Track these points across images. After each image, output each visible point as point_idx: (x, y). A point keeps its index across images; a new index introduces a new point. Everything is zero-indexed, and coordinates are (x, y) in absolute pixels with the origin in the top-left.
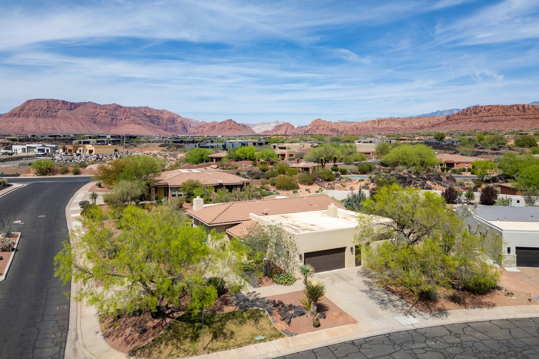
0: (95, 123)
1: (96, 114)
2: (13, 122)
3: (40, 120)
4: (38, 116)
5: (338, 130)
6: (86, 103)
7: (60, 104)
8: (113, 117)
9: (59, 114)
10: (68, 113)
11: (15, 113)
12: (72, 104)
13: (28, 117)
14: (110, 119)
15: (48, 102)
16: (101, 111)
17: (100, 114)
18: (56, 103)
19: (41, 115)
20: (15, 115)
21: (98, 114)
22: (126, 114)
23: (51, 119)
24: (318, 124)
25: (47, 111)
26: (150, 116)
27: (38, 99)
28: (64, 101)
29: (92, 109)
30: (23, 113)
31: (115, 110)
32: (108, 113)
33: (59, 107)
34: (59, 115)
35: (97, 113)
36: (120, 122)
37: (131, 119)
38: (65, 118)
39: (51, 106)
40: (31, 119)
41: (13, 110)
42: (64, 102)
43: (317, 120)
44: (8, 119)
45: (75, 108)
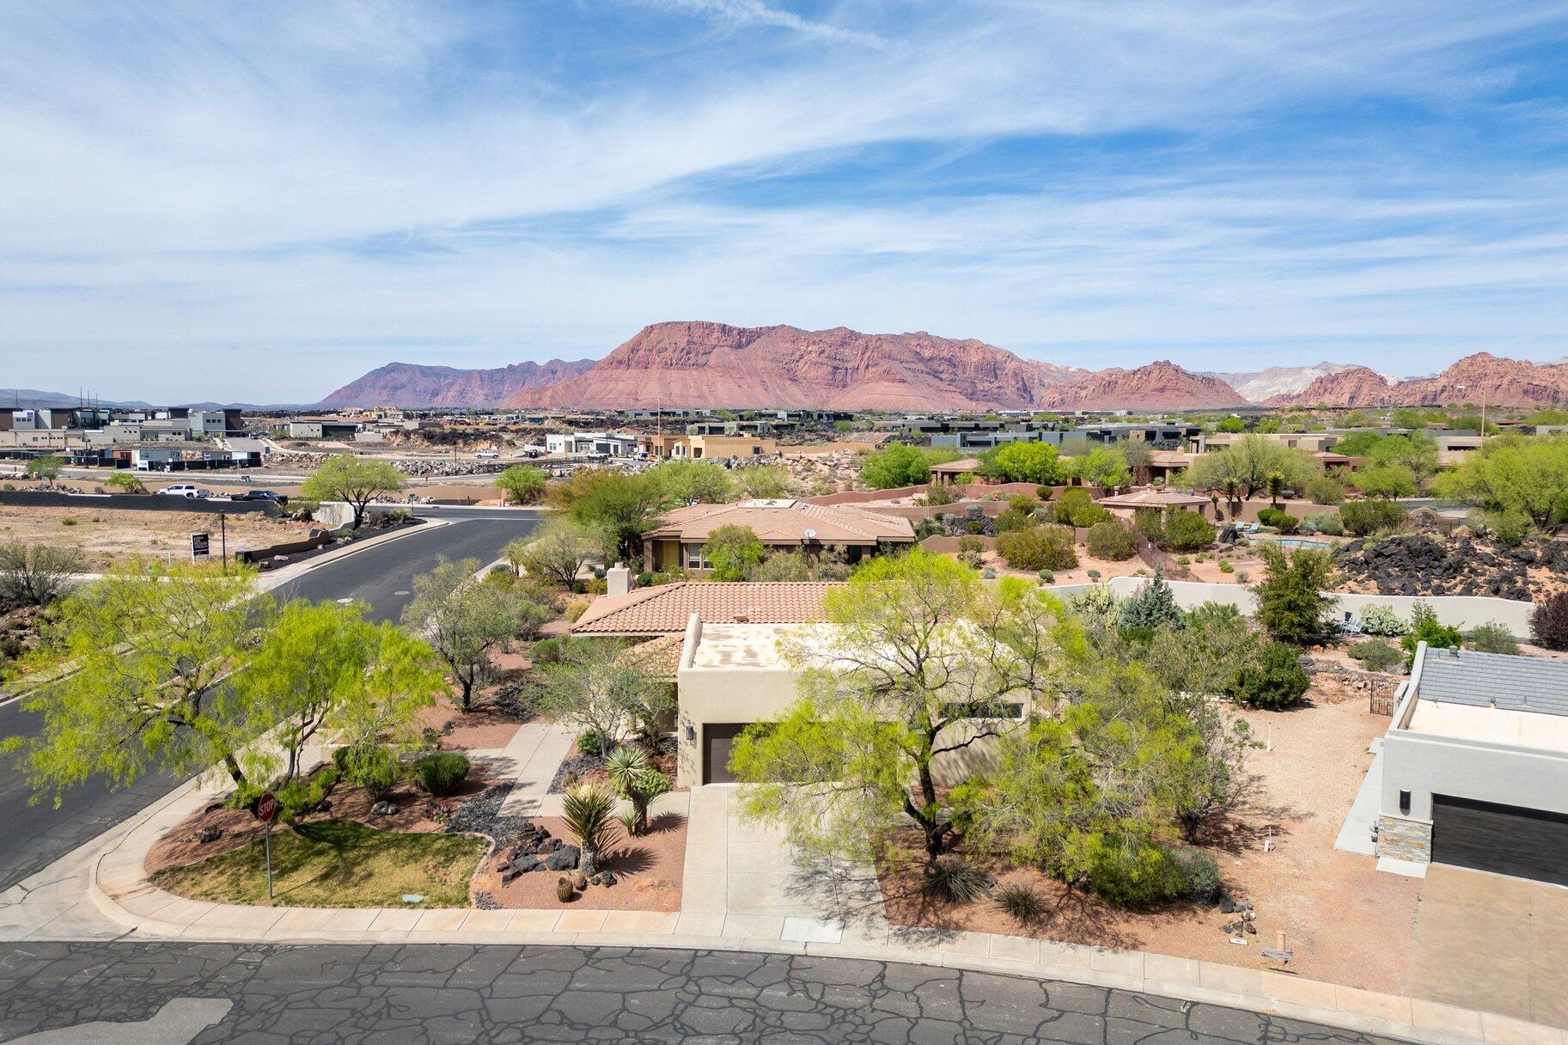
0: (793, 380)
1: (797, 356)
2: (617, 380)
3: (673, 374)
4: (668, 365)
5: (1556, 392)
6: (774, 328)
7: (716, 335)
8: (836, 363)
9: (713, 359)
10: (732, 357)
11: (620, 358)
12: (741, 332)
13: (646, 368)
14: (830, 369)
15: (689, 328)
16: (810, 349)
17: (806, 357)
18: (707, 331)
19: (674, 361)
20: (620, 362)
21: (802, 357)
22: (868, 354)
23: (694, 373)
24: (1476, 370)
25: (688, 353)
26: (931, 359)
27: (668, 323)
28: (725, 326)
29: (788, 345)
30: (637, 358)
31: (844, 344)
32: (826, 354)
33: (715, 342)
34: (712, 362)
35: (798, 353)
36: (855, 376)
37: (881, 369)
38: (727, 369)
39: (695, 340)
40: (654, 372)
41: (617, 351)
42: (724, 329)
43: (1473, 357)
44: (606, 374)
45: (748, 343)
